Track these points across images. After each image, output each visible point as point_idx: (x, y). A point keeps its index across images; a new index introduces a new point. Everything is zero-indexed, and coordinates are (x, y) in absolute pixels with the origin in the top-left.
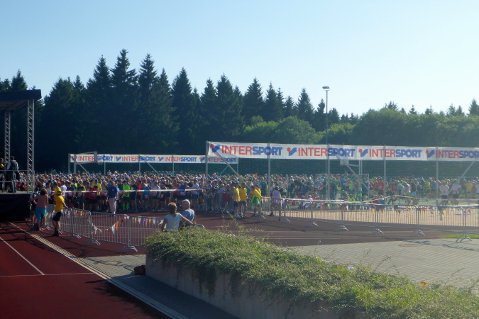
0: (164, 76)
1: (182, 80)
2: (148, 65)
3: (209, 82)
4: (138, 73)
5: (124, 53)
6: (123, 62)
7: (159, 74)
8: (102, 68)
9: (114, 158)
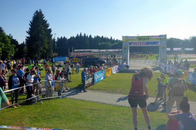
0: (87, 36)
1: (90, 36)
2: (85, 34)
3: (95, 36)
4: (83, 36)
5: (81, 33)
6: (81, 34)
7: (86, 36)
8: (78, 35)
9: (80, 50)
